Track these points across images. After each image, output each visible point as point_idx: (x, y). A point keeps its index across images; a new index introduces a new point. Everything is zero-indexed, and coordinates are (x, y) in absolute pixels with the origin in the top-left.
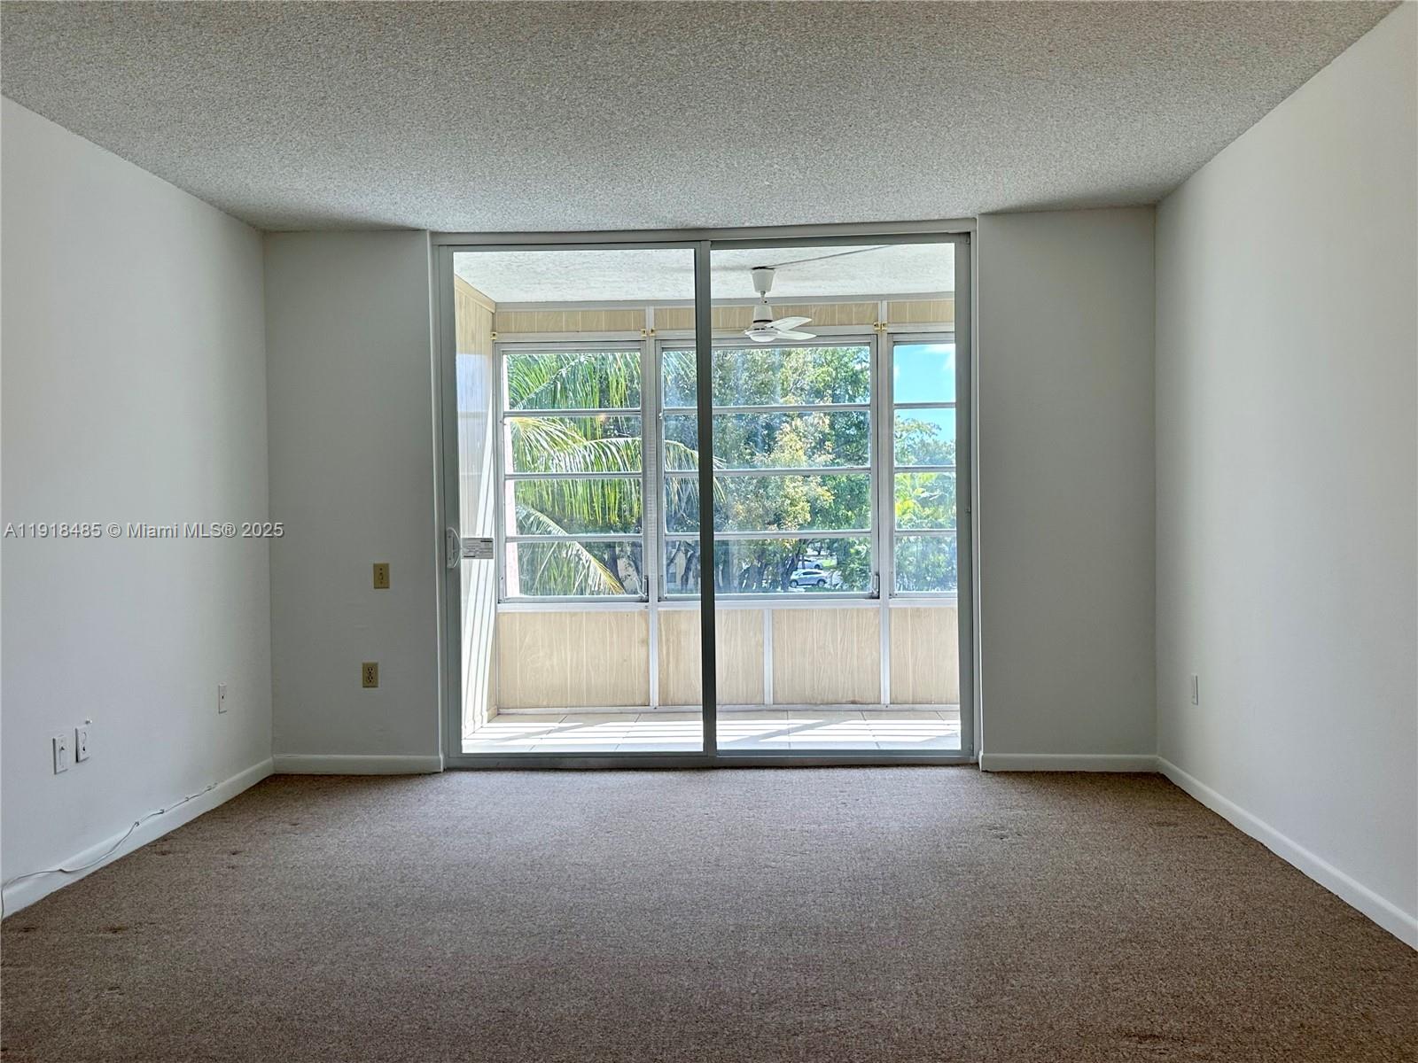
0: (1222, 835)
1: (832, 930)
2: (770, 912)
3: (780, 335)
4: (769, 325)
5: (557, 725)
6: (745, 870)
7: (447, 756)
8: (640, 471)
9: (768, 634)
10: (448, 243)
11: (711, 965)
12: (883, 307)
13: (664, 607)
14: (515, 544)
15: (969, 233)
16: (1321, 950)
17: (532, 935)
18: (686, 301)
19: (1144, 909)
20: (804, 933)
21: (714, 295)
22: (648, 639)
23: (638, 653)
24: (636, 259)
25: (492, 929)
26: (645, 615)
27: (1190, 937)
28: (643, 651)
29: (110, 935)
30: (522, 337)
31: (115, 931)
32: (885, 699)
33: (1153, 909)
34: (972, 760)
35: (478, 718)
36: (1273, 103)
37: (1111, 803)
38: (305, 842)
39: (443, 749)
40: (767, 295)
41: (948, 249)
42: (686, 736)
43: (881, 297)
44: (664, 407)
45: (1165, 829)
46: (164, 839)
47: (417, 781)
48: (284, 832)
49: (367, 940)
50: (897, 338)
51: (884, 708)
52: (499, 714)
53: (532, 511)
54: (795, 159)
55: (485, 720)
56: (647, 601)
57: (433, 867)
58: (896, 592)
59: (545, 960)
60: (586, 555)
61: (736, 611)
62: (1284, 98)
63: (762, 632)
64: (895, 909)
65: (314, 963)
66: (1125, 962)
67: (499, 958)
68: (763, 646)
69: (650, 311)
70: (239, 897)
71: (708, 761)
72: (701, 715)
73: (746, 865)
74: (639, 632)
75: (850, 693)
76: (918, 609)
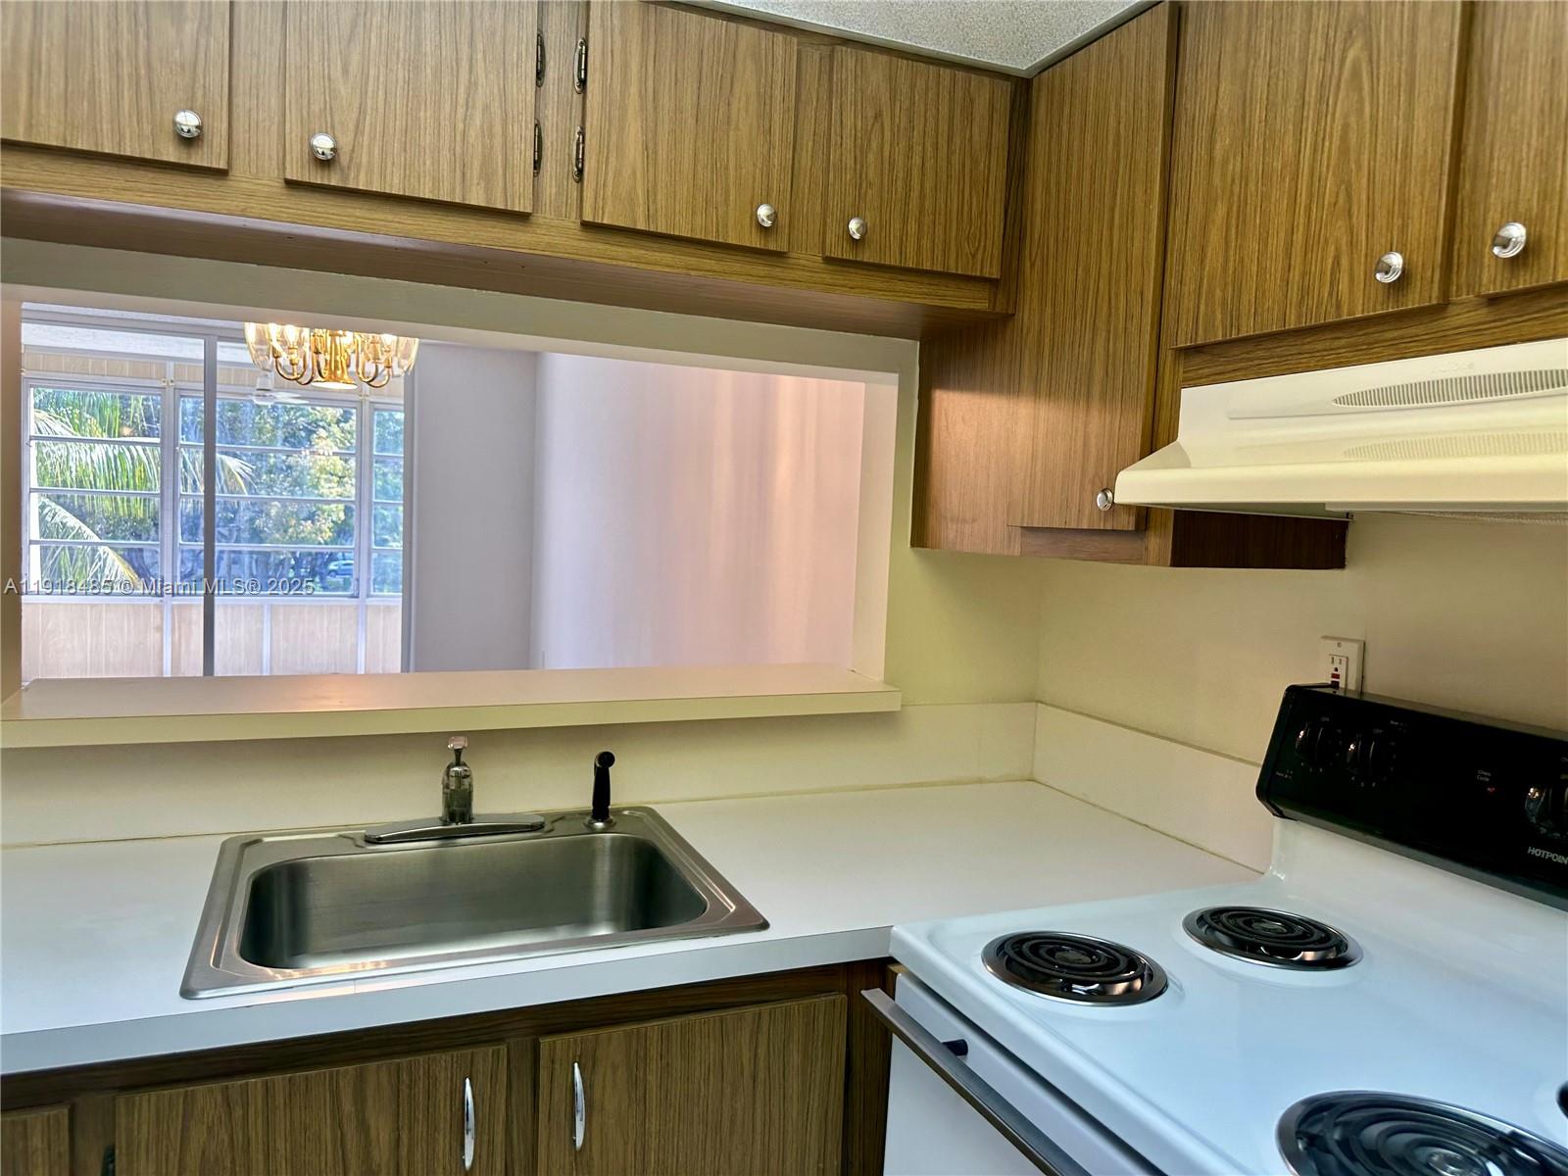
4: (268, 394)
8: (159, 492)
9: (267, 626)
13: (177, 601)
14: (38, 548)
18: (197, 360)
22: (162, 626)
23: (153, 637)
26: (160, 608)
28: (158, 635)
44: (180, 439)
50: (376, 406)
58: (372, 593)
61: (240, 605)
63: (262, 622)
68: (262, 633)
69: (171, 365)
74: (154, 620)
75: (333, 667)
76: (388, 607)
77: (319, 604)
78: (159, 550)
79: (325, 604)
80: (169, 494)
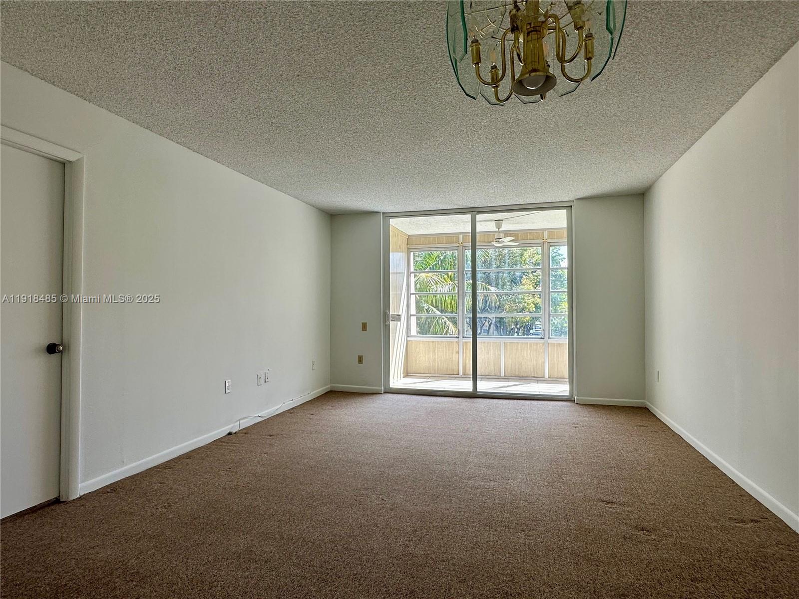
0: (664, 432)
1: (502, 455)
2: (481, 447)
3: (505, 244)
4: (500, 240)
5: (426, 380)
6: (477, 433)
7: (385, 388)
8: (456, 292)
9: (502, 352)
10: (387, 216)
11: (455, 464)
12: (546, 233)
13: (465, 341)
14: (415, 317)
15: (571, 206)
16: (692, 478)
17: (398, 448)
18: (469, 233)
19: (623, 456)
20: (491, 455)
21: (478, 230)
22: (459, 351)
23: (455, 356)
24: (452, 219)
25: (385, 445)
26: (458, 343)
27: (639, 468)
28: (457, 355)
29: (269, 437)
30: (417, 246)
31: (271, 436)
32: (547, 376)
33: (627, 456)
34: (573, 399)
35: (399, 376)
36: (682, 154)
37: (623, 417)
38: (334, 413)
39: (383, 386)
40: (500, 230)
41: (564, 211)
42: (466, 386)
43: (546, 229)
44: (466, 269)
45: (642, 428)
46: (292, 409)
47: (374, 396)
48: (328, 409)
49: (345, 445)
50: (551, 244)
51: (546, 379)
52: (408, 375)
53: (430, 306)
54: (501, 182)
55: (402, 377)
56: (459, 338)
57: (372, 424)
58: (551, 337)
59: (399, 456)
60: (448, 322)
61: (490, 342)
62: (685, 152)
63: (500, 351)
64: (527, 450)
65: (326, 451)
66: (610, 475)
67: (384, 455)
68: (500, 355)
69: (461, 236)
70: (309, 428)
71: (473, 395)
72: (472, 379)
73: (477, 431)
74: (456, 349)
75: (533, 373)
76: (559, 344)
77: (526, 342)
78: (457, 317)
79: (529, 342)
80: (461, 292)
